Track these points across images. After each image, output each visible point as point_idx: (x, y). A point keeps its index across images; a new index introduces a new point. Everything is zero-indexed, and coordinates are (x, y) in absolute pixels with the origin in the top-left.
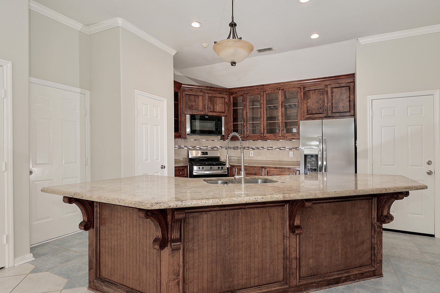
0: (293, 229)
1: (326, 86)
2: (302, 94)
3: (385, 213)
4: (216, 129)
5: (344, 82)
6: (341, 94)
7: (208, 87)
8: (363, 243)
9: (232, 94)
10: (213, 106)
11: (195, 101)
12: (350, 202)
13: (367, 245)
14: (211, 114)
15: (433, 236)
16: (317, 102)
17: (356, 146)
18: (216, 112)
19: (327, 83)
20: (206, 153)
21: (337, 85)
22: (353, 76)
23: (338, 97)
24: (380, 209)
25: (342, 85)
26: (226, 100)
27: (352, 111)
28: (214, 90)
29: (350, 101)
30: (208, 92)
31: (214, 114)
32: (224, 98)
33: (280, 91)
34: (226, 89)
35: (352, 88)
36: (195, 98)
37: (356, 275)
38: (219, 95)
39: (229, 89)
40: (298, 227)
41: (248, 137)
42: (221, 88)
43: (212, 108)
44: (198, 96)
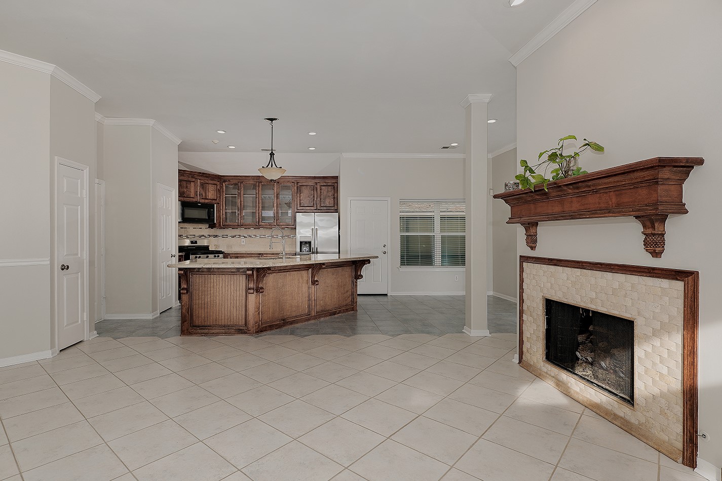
0: (314, 282)
1: (316, 183)
2: (296, 188)
3: (359, 274)
4: (209, 216)
5: (330, 182)
6: (328, 191)
7: (200, 173)
8: (347, 291)
9: (225, 181)
10: (205, 193)
11: (187, 187)
12: (341, 268)
13: (350, 293)
14: (203, 201)
15: (386, 295)
16: (308, 197)
17: (339, 234)
18: (208, 199)
19: (317, 181)
20: (196, 242)
21: (325, 184)
22: (336, 178)
23: (325, 193)
24: (356, 271)
25: (329, 184)
26: (218, 187)
27: (336, 207)
28: (206, 177)
29: (334, 197)
30: (200, 178)
31: (206, 201)
32: (216, 185)
33: (275, 184)
34: (219, 176)
35: (336, 187)
36: (186, 184)
37: (344, 310)
38: (212, 182)
39: (221, 176)
40: (317, 281)
41: (242, 225)
42: (213, 175)
43: (204, 195)
44: (190, 182)
